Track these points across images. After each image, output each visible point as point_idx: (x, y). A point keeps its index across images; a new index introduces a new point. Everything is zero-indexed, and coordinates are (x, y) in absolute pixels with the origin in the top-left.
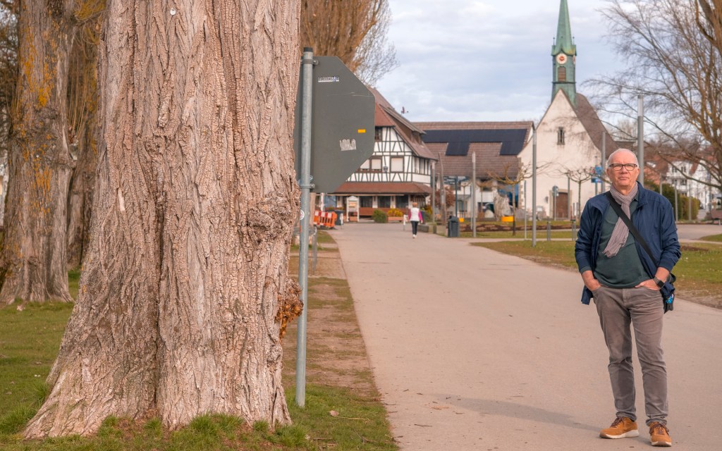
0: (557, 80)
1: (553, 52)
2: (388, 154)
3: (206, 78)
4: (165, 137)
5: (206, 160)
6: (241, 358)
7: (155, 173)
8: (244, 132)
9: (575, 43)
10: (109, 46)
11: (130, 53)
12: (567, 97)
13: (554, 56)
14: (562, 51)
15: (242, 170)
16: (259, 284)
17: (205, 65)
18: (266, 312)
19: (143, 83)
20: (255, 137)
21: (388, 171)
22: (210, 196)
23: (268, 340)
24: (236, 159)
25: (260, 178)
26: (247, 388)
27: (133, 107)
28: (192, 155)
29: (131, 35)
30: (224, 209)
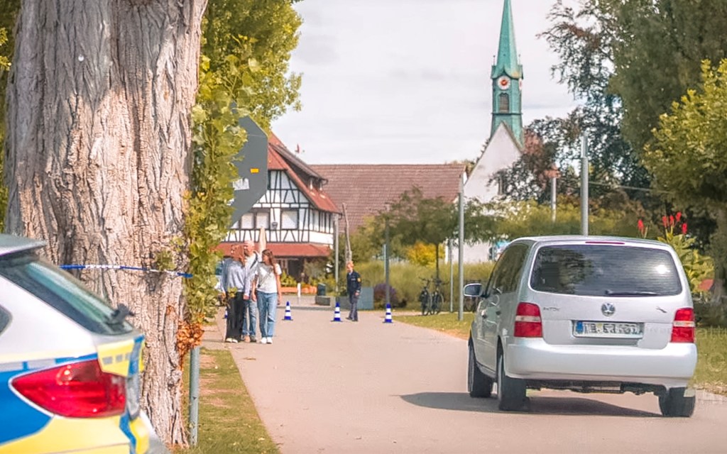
0: (497, 112)
1: (492, 75)
2: (278, 205)
3: (112, 119)
4: (74, 175)
5: (112, 196)
6: (144, 380)
7: (64, 208)
8: (148, 171)
9: (521, 63)
10: (19, 89)
11: (39, 96)
12: (511, 133)
13: (495, 80)
14: (504, 73)
15: (145, 206)
16: (161, 312)
17: (112, 107)
18: (167, 338)
19: (53, 124)
20: (158, 175)
21: (278, 228)
22: (116, 230)
23: (169, 365)
24: (140, 196)
25: (162, 214)
26: (149, 408)
27: (43, 146)
28: (99, 191)
29: (40, 78)
30: (129, 241)
